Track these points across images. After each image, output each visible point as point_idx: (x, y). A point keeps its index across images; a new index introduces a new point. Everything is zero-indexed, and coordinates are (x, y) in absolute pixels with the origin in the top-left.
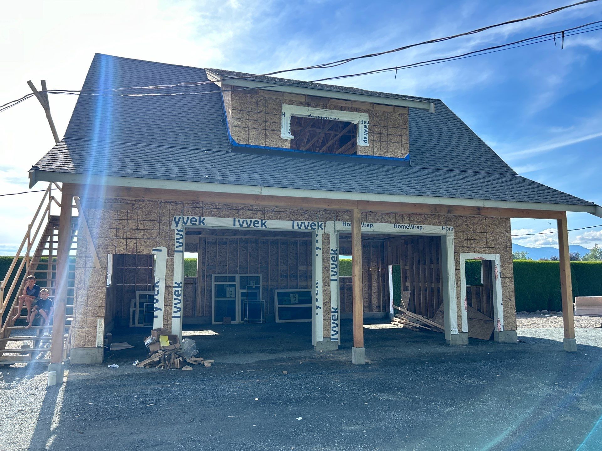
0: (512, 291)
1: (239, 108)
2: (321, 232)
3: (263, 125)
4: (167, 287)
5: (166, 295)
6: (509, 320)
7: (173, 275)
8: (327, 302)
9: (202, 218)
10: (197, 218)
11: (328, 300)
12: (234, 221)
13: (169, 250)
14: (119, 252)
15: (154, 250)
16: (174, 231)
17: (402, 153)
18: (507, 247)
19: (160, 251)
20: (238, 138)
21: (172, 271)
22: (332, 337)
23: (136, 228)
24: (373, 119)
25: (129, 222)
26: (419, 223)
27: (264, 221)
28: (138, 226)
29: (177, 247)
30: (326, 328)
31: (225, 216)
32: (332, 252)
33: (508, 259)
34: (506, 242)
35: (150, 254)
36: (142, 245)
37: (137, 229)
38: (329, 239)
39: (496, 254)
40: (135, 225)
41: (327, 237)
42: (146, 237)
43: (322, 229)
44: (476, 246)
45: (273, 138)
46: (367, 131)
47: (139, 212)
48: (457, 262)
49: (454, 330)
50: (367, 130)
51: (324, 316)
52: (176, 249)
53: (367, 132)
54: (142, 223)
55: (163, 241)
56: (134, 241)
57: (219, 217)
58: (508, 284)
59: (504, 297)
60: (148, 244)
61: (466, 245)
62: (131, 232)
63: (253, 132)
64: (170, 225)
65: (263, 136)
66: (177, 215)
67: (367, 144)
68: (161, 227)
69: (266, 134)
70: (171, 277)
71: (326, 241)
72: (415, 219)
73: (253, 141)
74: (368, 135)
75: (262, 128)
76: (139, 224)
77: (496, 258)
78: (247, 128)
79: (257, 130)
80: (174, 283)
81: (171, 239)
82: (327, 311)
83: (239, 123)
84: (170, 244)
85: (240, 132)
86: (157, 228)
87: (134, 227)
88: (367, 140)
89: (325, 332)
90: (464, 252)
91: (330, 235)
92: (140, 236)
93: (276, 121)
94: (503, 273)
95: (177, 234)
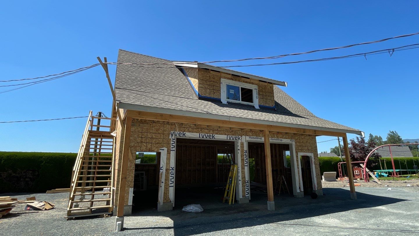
0: (319, 171)
1: (202, 79)
2: (240, 141)
3: (213, 87)
4: (167, 170)
5: (166, 174)
6: (319, 185)
7: (170, 163)
8: (243, 177)
12: (200, 135)
13: (168, 149)
14: (142, 150)
15: (160, 150)
16: (171, 139)
17: (272, 105)
20: (201, 93)
21: (169, 161)
22: (246, 196)
23: (151, 137)
24: (260, 88)
25: (148, 134)
27: (213, 135)
28: (152, 136)
30: (243, 191)
31: (195, 132)
32: (245, 151)
34: (315, 148)
35: (158, 152)
36: (154, 147)
38: (243, 145)
39: (312, 153)
40: (151, 136)
41: (242, 144)
42: (156, 142)
43: (240, 140)
44: (304, 149)
45: (217, 94)
47: (153, 128)
48: (297, 157)
50: (257, 93)
51: (242, 185)
52: (171, 149)
54: (155, 135)
55: (165, 145)
56: (150, 144)
58: (317, 167)
59: (316, 173)
60: (157, 146)
61: (300, 149)
62: (149, 140)
63: (208, 91)
64: (169, 136)
65: (213, 93)
66: (172, 131)
68: (164, 137)
70: (169, 164)
71: (242, 146)
72: (279, 136)
73: (208, 95)
74: (257, 95)
75: (212, 89)
77: (312, 155)
78: (205, 88)
79: (210, 89)
80: (170, 167)
81: (169, 144)
82: (244, 182)
83: (202, 86)
84: (169, 146)
85: (202, 90)
86: (162, 137)
88: (258, 97)
89: (243, 193)
90: (299, 152)
91: (243, 143)
92: (153, 141)
94: (315, 162)
95: (172, 141)
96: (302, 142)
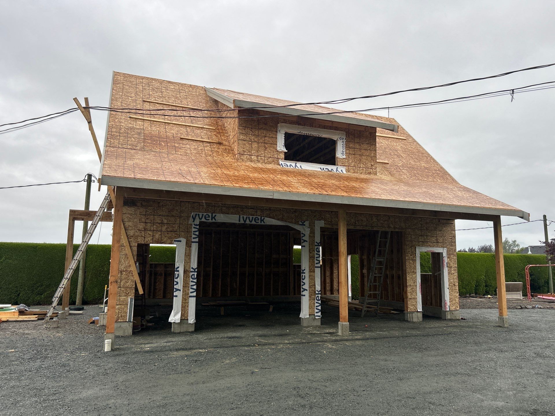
0: (456, 278)
1: (245, 126)
3: (263, 139)
4: (185, 272)
5: (185, 278)
6: (454, 302)
9: (214, 215)
11: (313, 284)
12: (240, 217)
14: (147, 242)
16: (191, 225)
17: (371, 165)
18: (452, 242)
19: (180, 241)
20: (244, 149)
21: (190, 259)
22: (316, 314)
24: (349, 136)
25: (156, 217)
27: (263, 218)
30: (311, 307)
31: (232, 214)
32: (316, 244)
33: (453, 252)
34: (451, 238)
36: (165, 237)
37: (162, 223)
38: (314, 233)
39: (444, 247)
42: (169, 230)
44: (428, 241)
45: (271, 150)
47: (164, 209)
48: (414, 254)
50: (345, 145)
51: (310, 297)
52: (193, 240)
54: (166, 218)
55: (183, 234)
56: (159, 233)
57: (227, 214)
58: (453, 272)
59: (450, 283)
60: (170, 235)
61: (420, 240)
62: (157, 226)
64: (188, 220)
66: (194, 212)
67: (344, 157)
68: (181, 222)
69: (265, 147)
70: (189, 263)
71: (312, 236)
73: (255, 152)
74: (345, 149)
75: (262, 142)
77: (444, 251)
78: (250, 141)
79: (258, 143)
80: (191, 268)
81: (189, 232)
82: (313, 293)
83: (244, 137)
84: (188, 236)
85: (245, 144)
86: (178, 222)
87: (159, 222)
88: (344, 153)
89: (310, 310)
90: (419, 246)
92: (164, 229)
93: (274, 137)
94: (449, 263)
95: (194, 228)
96: (426, 228)
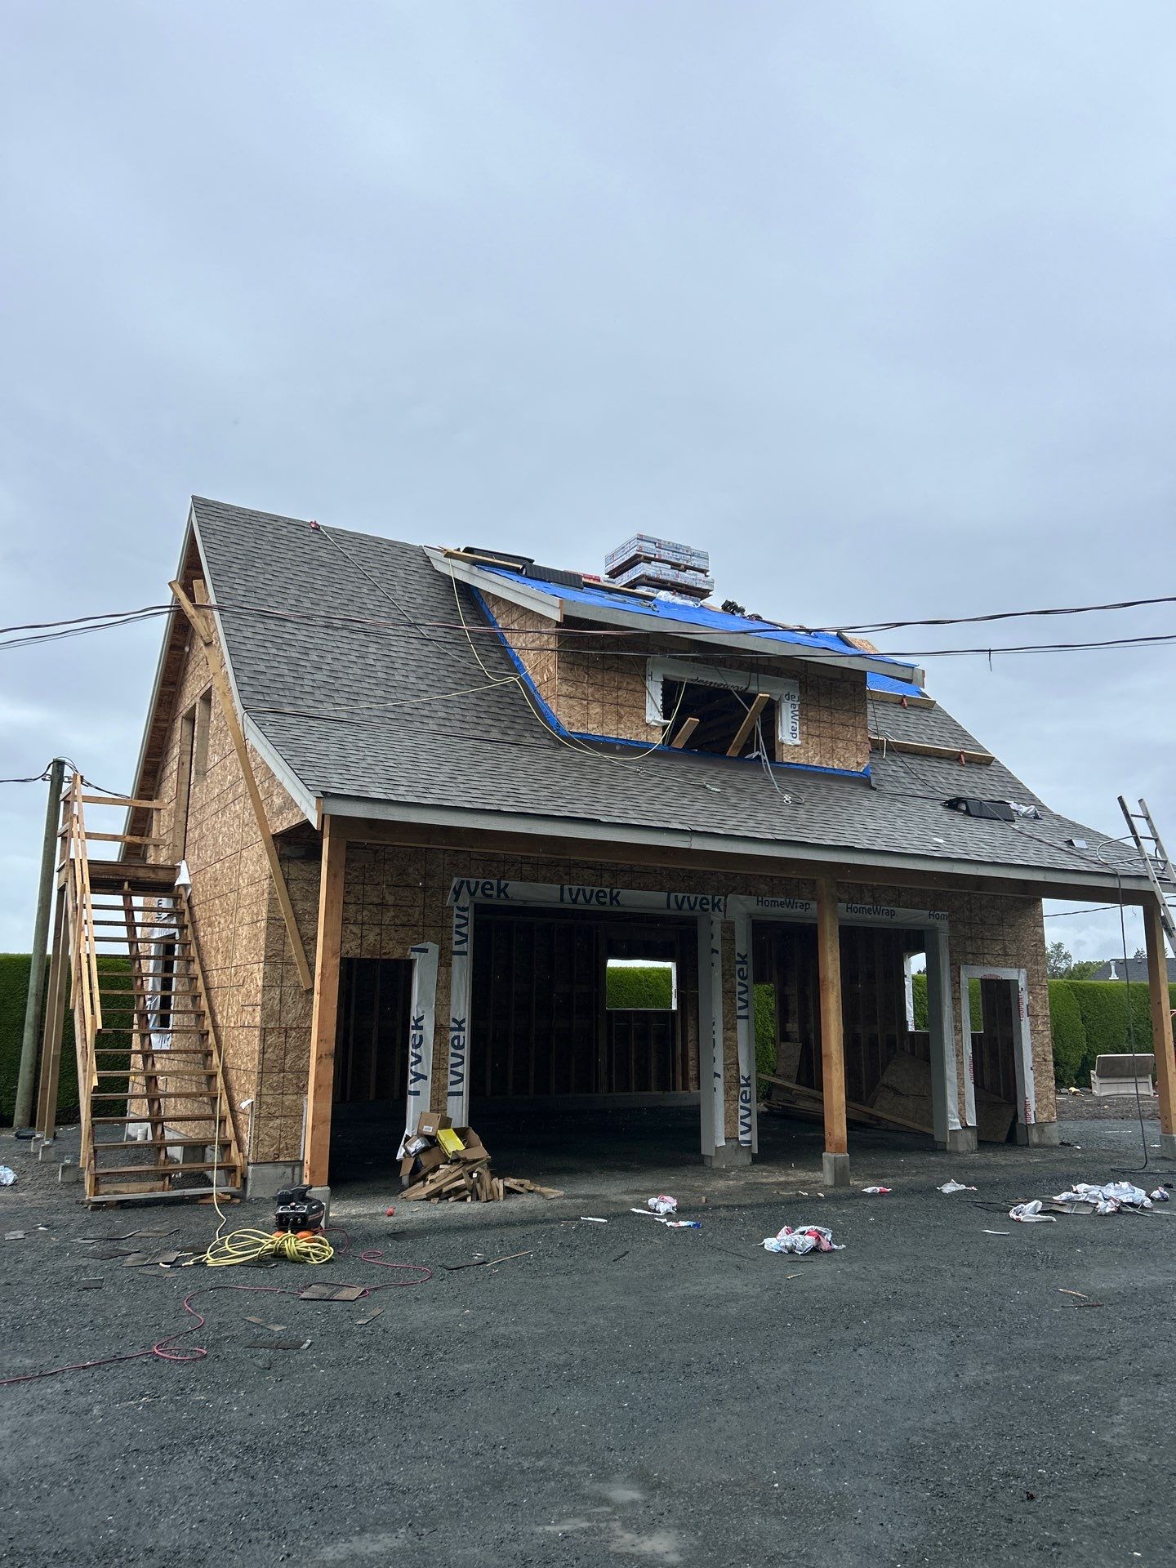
0: (1047, 1043)
2: (717, 917)
3: (615, 695)
4: (439, 1029)
5: (437, 1047)
6: (1045, 1101)
7: (449, 1004)
9: (503, 883)
10: (494, 882)
11: (732, 1060)
12: (562, 889)
13: (441, 949)
14: (348, 953)
15: (414, 950)
16: (451, 908)
17: (857, 762)
18: (1037, 955)
19: (425, 951)
20: (569, 719)
21: (448, 996)
22: (741, 1138)
23: (380, 901)
24: (806, 691)
25: (368, 888)
26: (889, 903)
27: (615, 891)
28: (384, 898)
29: (457, 943)
30: (730, 1118)
31: (545, 880)
32: (738, 959)
33: (1040, 979)
34: (1035, 945)
35: (407, 958)
36: (390, 939)
37: (382, 905)
38: (733, 932)
39: (1020, 967)
40: (378, 896)
41: (729, 928)
42: (398, 922)
43: (720, 911)
44: (986, 951)
45: (632, 722)
46: (796, 715)
47: (387, 867)
48: (956, 983)
49: (955, 1124)
50: (797, 713)
51: (727, 1092)
52: (456, 948)
53: (797, 718)
54: (393, 891)
55: (431, 931)
56: (377, 930)
57: (534, 881)
58: (1040, 1028)
59: (1036, 1055)
60: (402, 936)
61: (969, 949)
63: (595, 709)
64: (445, 896)
65: (614, 717)
67: (798, 742)
69: (618, 713)
70: (446, 1008)
71: (727, 936)
72: (883, 896)
73: (595, 726)
74: (798, 722)
75: (610, 702)
76: (387, 895)
77: (1019, 976)
78: (585, 700)
79: (603, 704)
80: (451, 1020)
81: (445, 927)
82: (733, 1083)
84: (445, 936)
85: (572, 707)
86: (420, 902)
87: (376, 900)
88: (797, 732)
89: (728, 1125)
90: (966, 964)
91: (734, 923)
92: (387, 918)
93: (638, 689)
94: (1031, 1007)
95: (458, 916)
96: (981, 920)
